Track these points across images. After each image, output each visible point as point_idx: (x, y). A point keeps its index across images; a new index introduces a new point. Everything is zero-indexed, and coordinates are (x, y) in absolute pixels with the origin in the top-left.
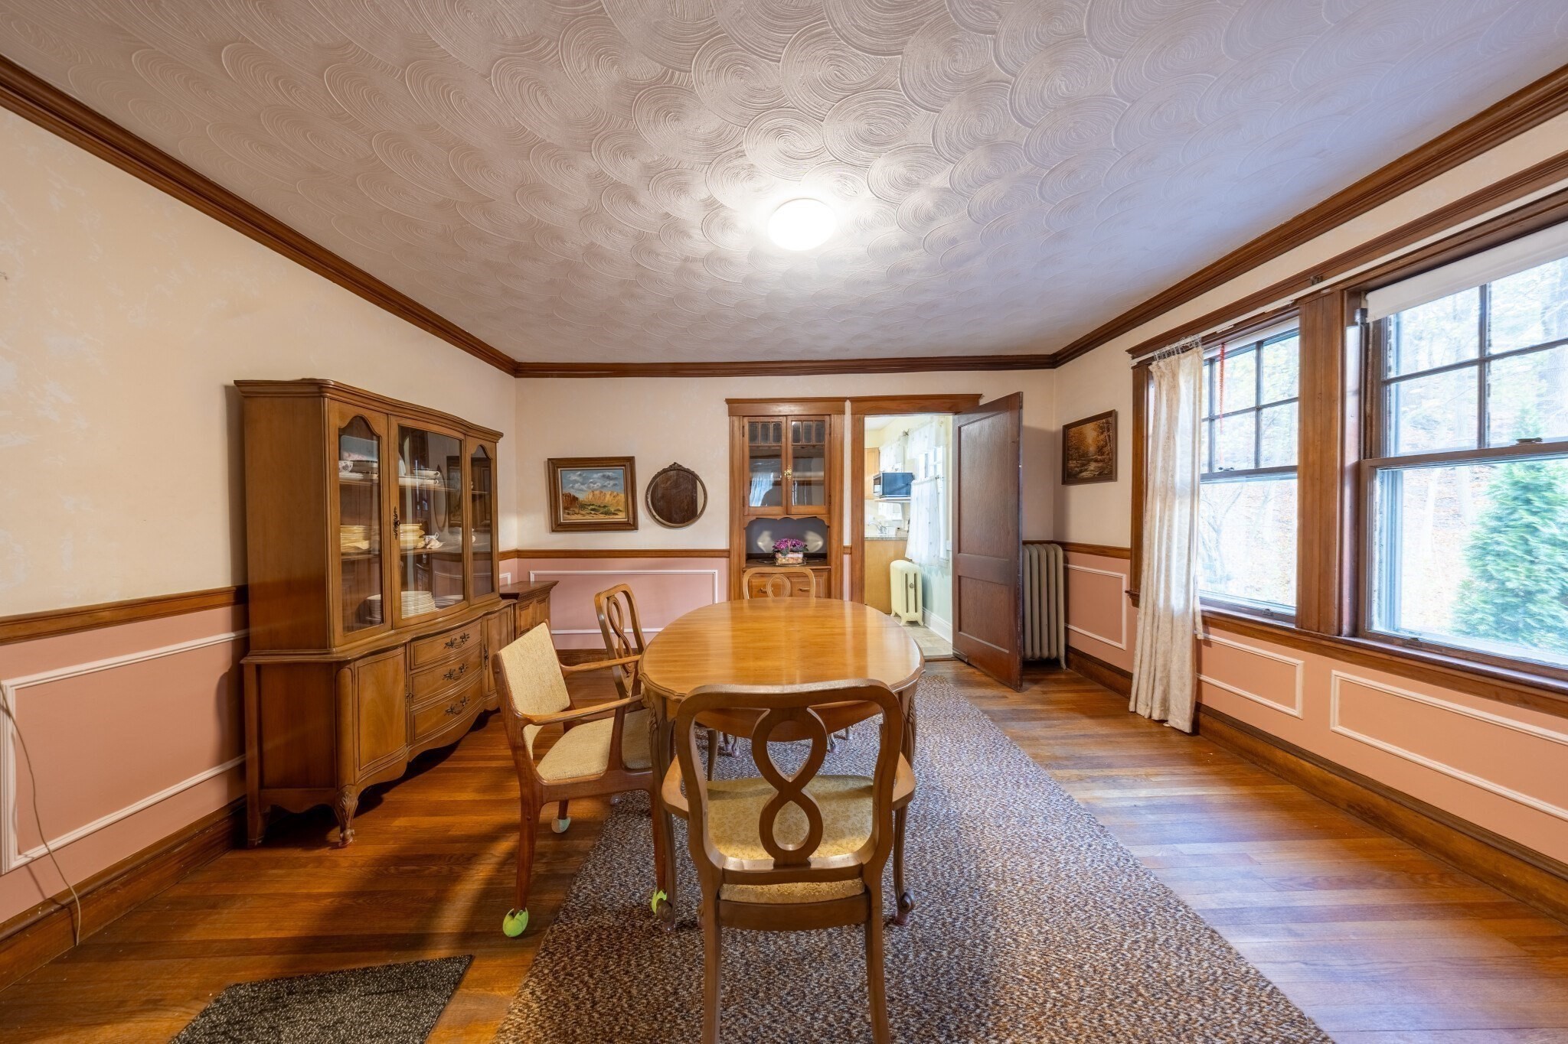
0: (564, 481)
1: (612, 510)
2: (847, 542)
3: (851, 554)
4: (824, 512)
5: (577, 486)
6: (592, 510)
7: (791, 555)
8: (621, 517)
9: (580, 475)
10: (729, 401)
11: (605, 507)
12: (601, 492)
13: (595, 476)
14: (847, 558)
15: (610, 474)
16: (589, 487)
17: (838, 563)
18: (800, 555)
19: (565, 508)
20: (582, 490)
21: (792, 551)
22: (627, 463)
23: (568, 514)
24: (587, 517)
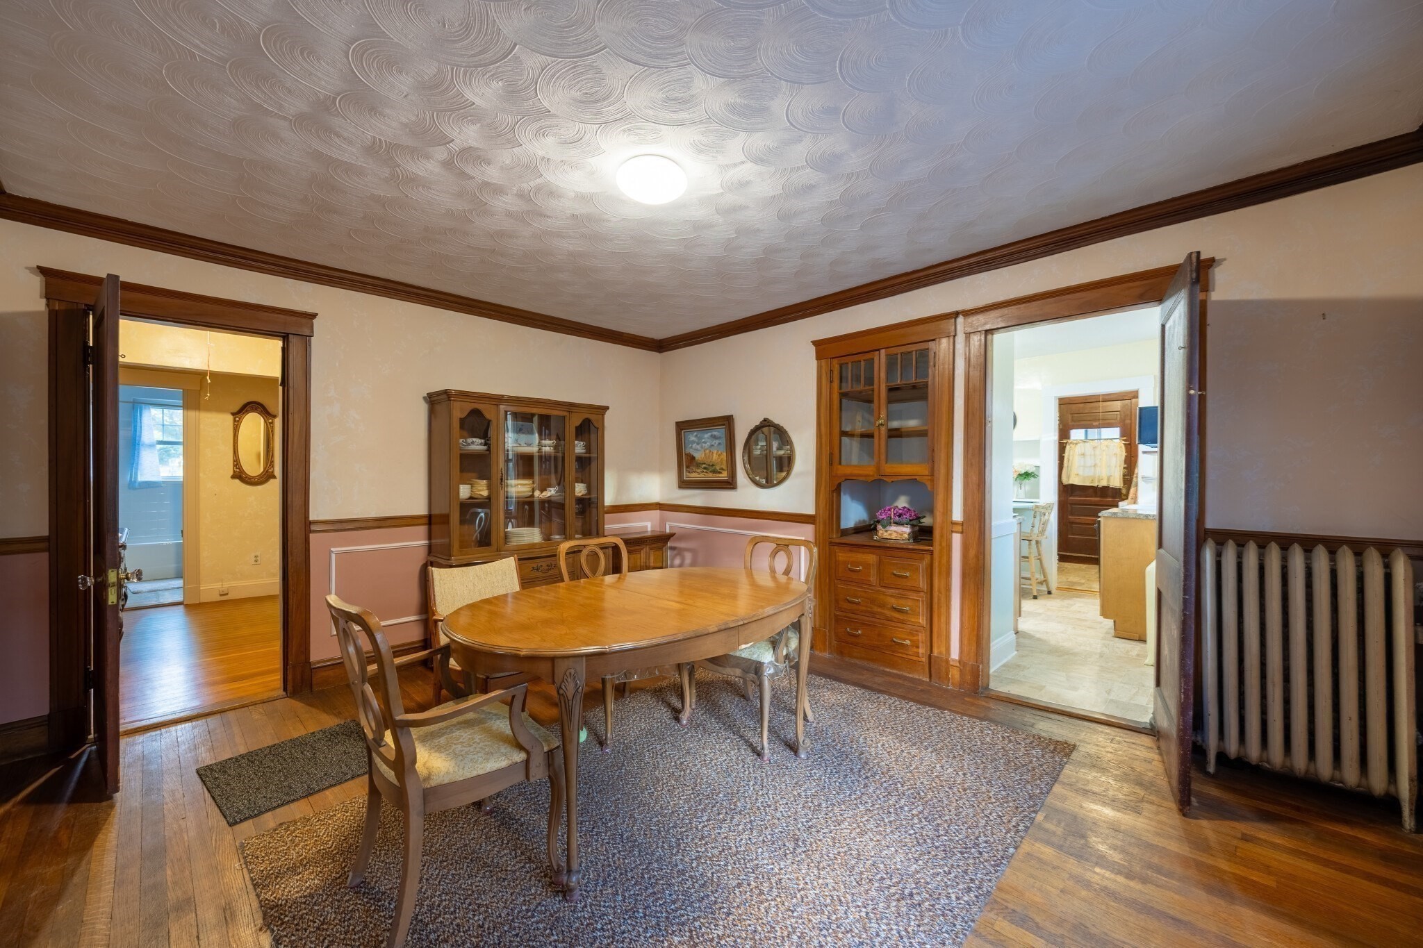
0: (686, 442)
1: (718, 468)
2: (957, 515)
3: (962, 533)
4: (927, 473)
5: (694, 445)
6: (705, 468)
7: (894, 528)
8: (724, 476)
9: (696, 436)
10: (815, 343)
11: (713, 465)
12: (710, 451)
13: (706, 436)
14: (957, 539)
15: (715, 433)
16: (702, 447)
17: (944, 544)
18: (906, 530)
19: (687, 467)
20: (697, 450)
21: (897, 523)
22: (727, 422)
23: (689, 472)
24: (701, 475)
